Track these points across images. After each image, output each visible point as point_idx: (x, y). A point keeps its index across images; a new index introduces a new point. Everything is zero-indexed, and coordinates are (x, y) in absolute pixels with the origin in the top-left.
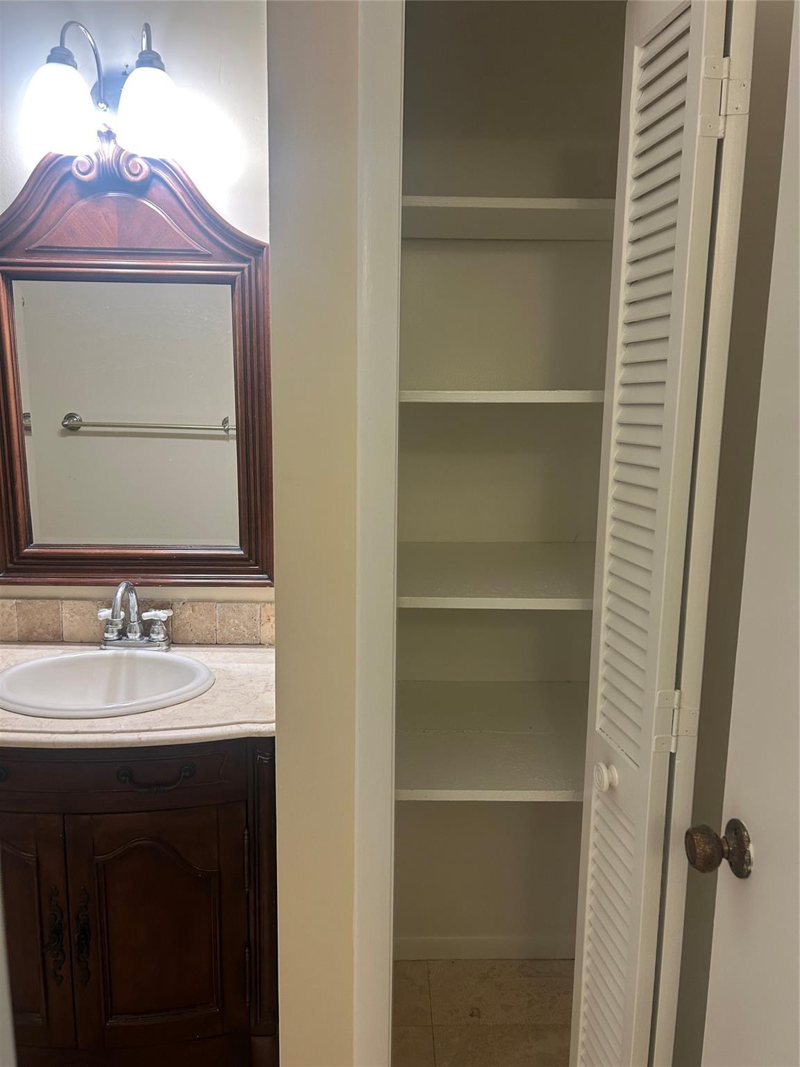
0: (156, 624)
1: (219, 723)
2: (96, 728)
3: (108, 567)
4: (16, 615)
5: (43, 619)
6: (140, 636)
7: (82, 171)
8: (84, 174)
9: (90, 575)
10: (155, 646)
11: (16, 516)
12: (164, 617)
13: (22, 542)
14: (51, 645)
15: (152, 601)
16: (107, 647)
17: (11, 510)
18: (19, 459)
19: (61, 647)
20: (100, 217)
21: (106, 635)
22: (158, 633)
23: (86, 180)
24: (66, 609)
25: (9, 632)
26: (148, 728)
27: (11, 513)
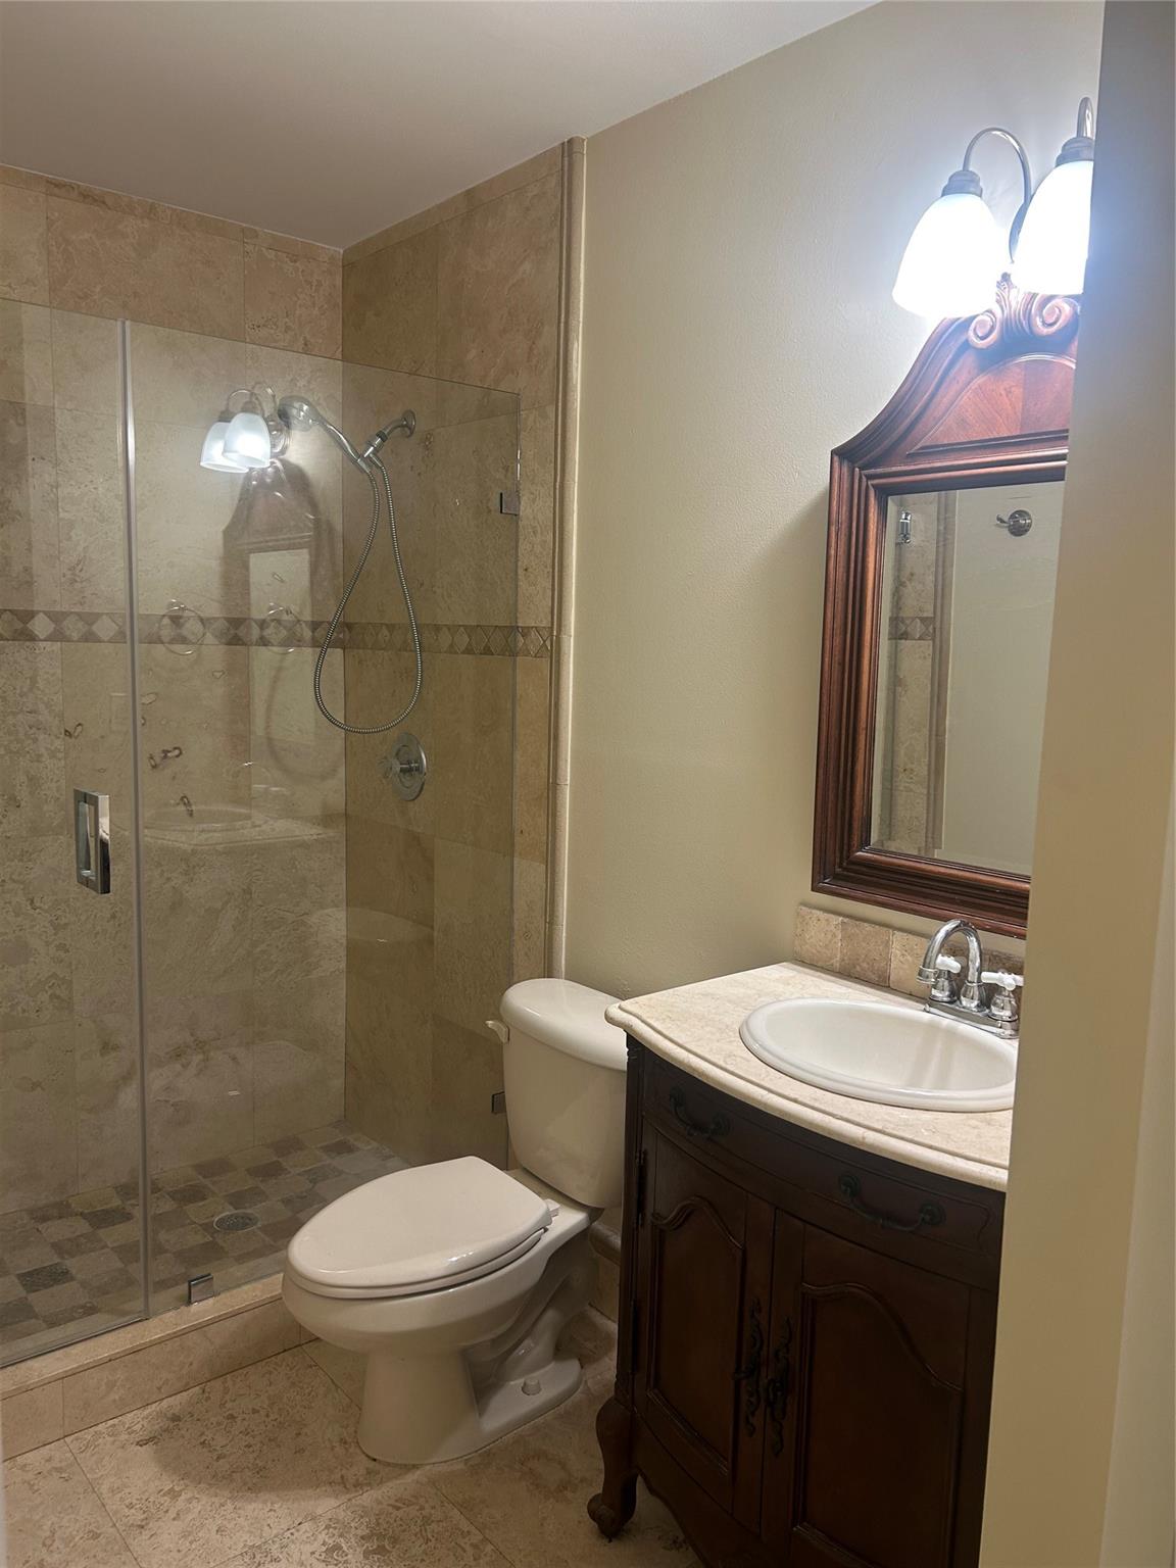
0: (1000, 994)
1: (983, 1158)
2: (821, 1103)
3: (952, 896)
4: (840, 937)
5: (869, 950)
6: (978, 1006)
7: (980, 335)
8: (983, 338)
9: (928, 902)
10: (994, 1026)
11: (852, 808)
12: (1011, 985)
13: (856, 840)
14: (871, 987)
15: (1009, 958)
16: (932, 1010)
17: (848, 797)
18: (864, 732)
19: (878, 992)
20: (1001, 395)
21: (934, 992)
22: (1003, 1008)
23: (984, 347)
24: (898, 940)
25: (831, 958)
26: (880, 1127)
27: (847, 802)
